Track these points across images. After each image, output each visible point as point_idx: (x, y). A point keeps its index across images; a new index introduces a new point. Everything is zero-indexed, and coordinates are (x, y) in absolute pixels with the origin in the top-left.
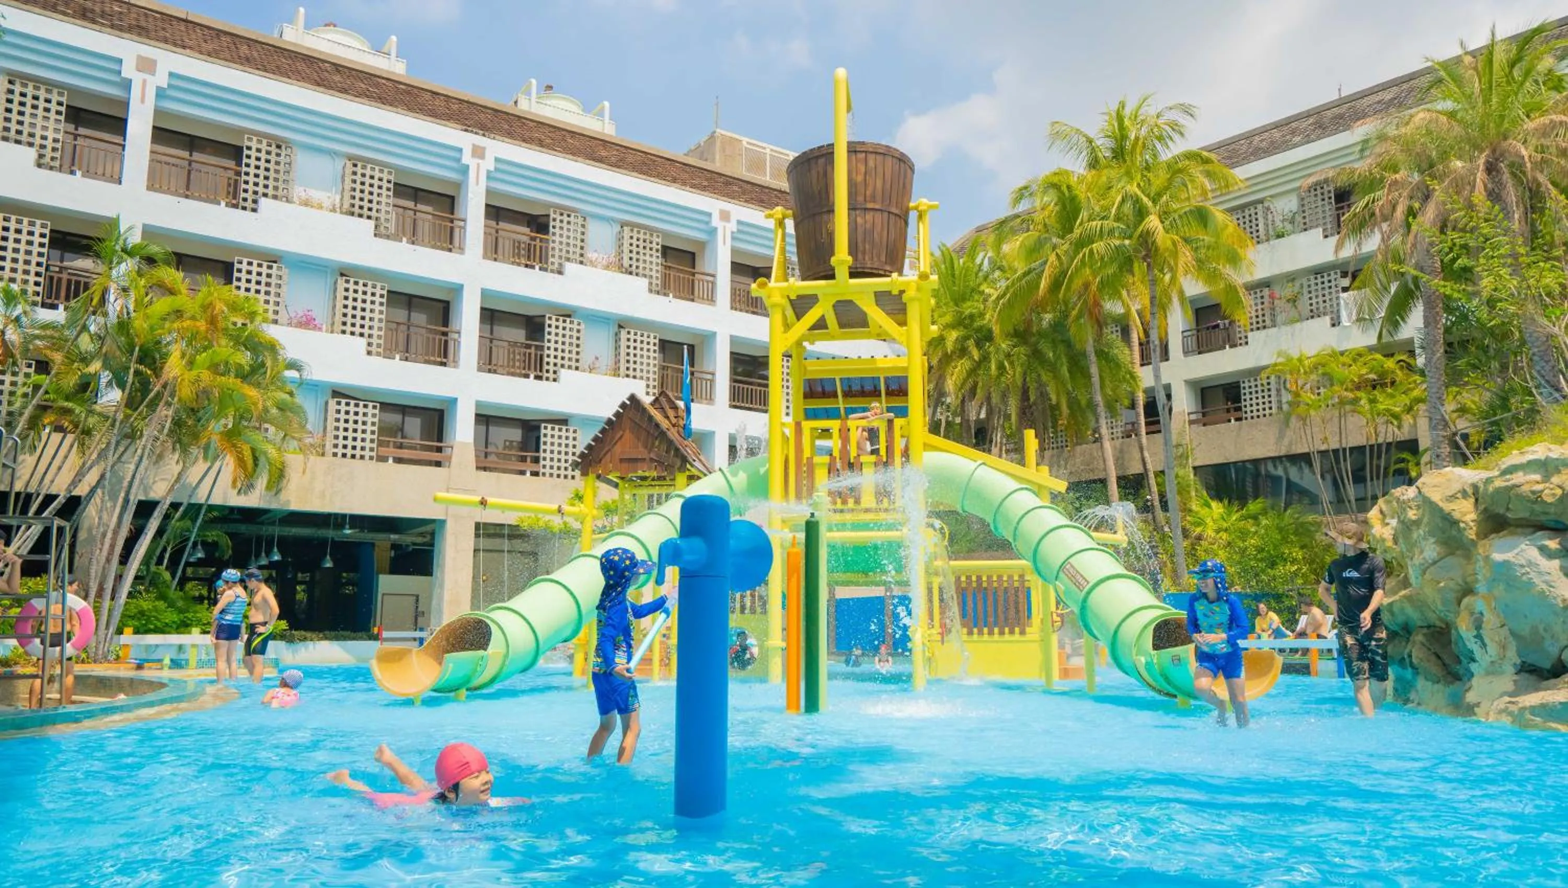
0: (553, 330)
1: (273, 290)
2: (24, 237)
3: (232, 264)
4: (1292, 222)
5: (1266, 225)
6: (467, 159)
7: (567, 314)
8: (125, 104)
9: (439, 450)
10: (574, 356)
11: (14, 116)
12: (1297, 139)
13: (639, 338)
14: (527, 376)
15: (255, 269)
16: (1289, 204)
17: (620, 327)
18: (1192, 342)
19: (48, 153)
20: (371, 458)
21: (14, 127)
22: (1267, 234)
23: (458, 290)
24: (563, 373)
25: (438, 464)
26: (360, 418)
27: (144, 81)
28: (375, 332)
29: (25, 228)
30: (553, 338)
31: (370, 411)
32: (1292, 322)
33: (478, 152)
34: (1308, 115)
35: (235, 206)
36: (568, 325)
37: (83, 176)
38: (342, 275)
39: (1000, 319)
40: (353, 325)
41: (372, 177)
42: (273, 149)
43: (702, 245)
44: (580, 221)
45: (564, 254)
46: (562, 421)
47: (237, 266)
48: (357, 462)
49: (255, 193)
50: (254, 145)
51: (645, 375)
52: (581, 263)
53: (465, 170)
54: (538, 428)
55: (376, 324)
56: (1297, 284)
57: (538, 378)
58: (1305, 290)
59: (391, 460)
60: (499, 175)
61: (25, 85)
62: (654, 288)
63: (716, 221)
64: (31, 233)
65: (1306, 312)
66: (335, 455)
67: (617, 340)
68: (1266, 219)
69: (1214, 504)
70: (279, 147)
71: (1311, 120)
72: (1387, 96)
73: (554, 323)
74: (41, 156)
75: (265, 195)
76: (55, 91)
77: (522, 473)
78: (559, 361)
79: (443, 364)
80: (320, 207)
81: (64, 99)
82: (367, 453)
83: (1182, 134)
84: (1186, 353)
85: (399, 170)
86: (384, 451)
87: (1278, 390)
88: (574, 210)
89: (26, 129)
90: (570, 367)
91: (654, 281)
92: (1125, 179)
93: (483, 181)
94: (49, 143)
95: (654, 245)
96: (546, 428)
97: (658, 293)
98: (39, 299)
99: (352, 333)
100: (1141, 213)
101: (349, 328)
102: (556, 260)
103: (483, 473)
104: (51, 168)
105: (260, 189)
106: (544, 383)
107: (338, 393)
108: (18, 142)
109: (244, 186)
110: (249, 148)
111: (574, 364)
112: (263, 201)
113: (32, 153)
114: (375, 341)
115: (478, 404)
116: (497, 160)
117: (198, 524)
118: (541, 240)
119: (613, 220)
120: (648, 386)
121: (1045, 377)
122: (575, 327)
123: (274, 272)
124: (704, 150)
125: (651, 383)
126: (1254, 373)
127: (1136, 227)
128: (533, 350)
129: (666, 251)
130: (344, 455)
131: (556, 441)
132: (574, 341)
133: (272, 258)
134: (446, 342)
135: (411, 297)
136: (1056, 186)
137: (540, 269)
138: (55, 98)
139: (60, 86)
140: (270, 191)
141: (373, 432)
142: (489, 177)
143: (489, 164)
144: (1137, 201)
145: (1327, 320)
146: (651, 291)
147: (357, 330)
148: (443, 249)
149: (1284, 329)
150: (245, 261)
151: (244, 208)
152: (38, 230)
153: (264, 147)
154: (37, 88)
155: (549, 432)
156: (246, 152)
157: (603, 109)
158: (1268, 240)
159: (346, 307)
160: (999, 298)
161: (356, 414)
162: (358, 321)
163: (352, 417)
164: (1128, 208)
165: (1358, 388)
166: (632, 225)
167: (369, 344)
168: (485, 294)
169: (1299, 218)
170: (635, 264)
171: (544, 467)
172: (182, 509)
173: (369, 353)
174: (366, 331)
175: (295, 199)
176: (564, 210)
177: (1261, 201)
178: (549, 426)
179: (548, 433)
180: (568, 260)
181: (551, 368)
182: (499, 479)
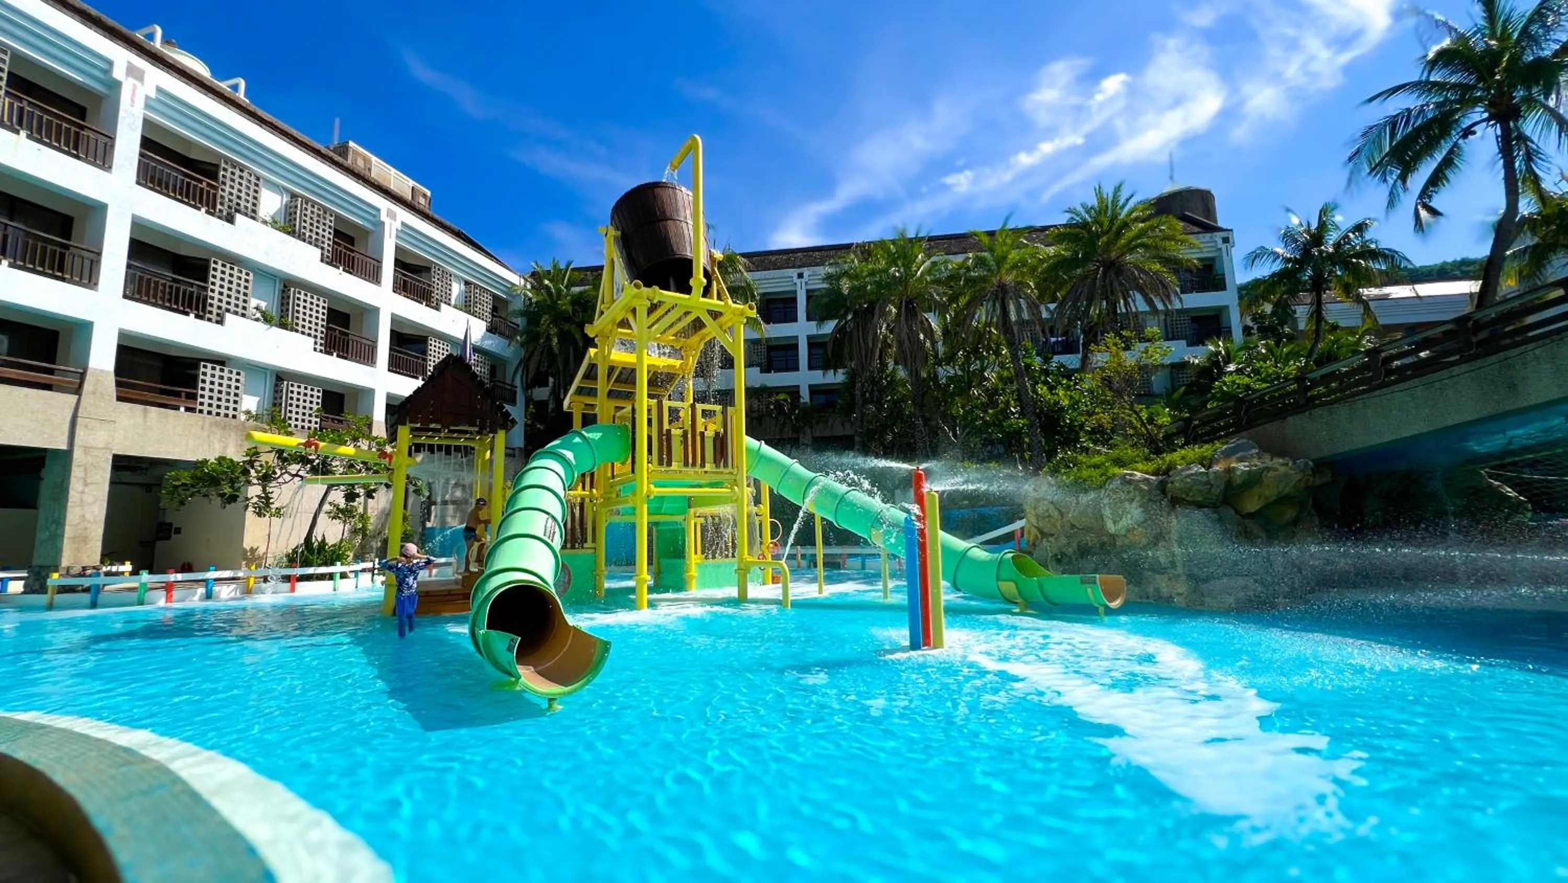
0: (219, 274)
6: (119, 74)
7: (234, 261)
10: (241, 303)
13: (309, 299)
14: (187, 314)
17: (290, 286)
23: (96, 208)
24: (228, 317)
30: (218, 282)
33: (136, 73)
36: (235, 273)
43: (369, 232)
44: (252, 180)
45: (234, 205)
46: (224, 362)
47: (212, 265)
51: (313, 333)
52: (253, 218)
53: (115, 85)
54: (197, 367)
57: (199, 317)
60: (158, 106)
62: (325, 258)
63: (383, 217)
67: (285, 297)
73: (219, 267)
78: (224, 305)
88: (247, 167)
90: (236, 313)
91: (326, 253)
93: (140, 105)
95: (328, 223)
96: (205, 367)
97: (329, 263)
102: (225, 209)
103: (125, 404)
106: (205, 323)
111: (240, 310)
112: (237, 216)
115: (123, 335)
116: (159, 90)
118: (210, 185)
119: (286, 190)
120: (316, 343)
122: (243, 276)
125: (319, 341)
128: (194, 290)
129: (337, 233)
131: (216, 380)
132: (241, 289)
137: (208, 213)
142: (147, 103)
143: (148, 89)
146: (322, 261)
148: (81, 159)
155: (209, 371)
166: (305, 199)
168: (138, 223)
170: (307, 233)
171: (202, 404)
176: (235, 164)
178: (209, 365)
179: (207, 371)
180: (238, 211)
181: (215, 310)
182: (145, 412)
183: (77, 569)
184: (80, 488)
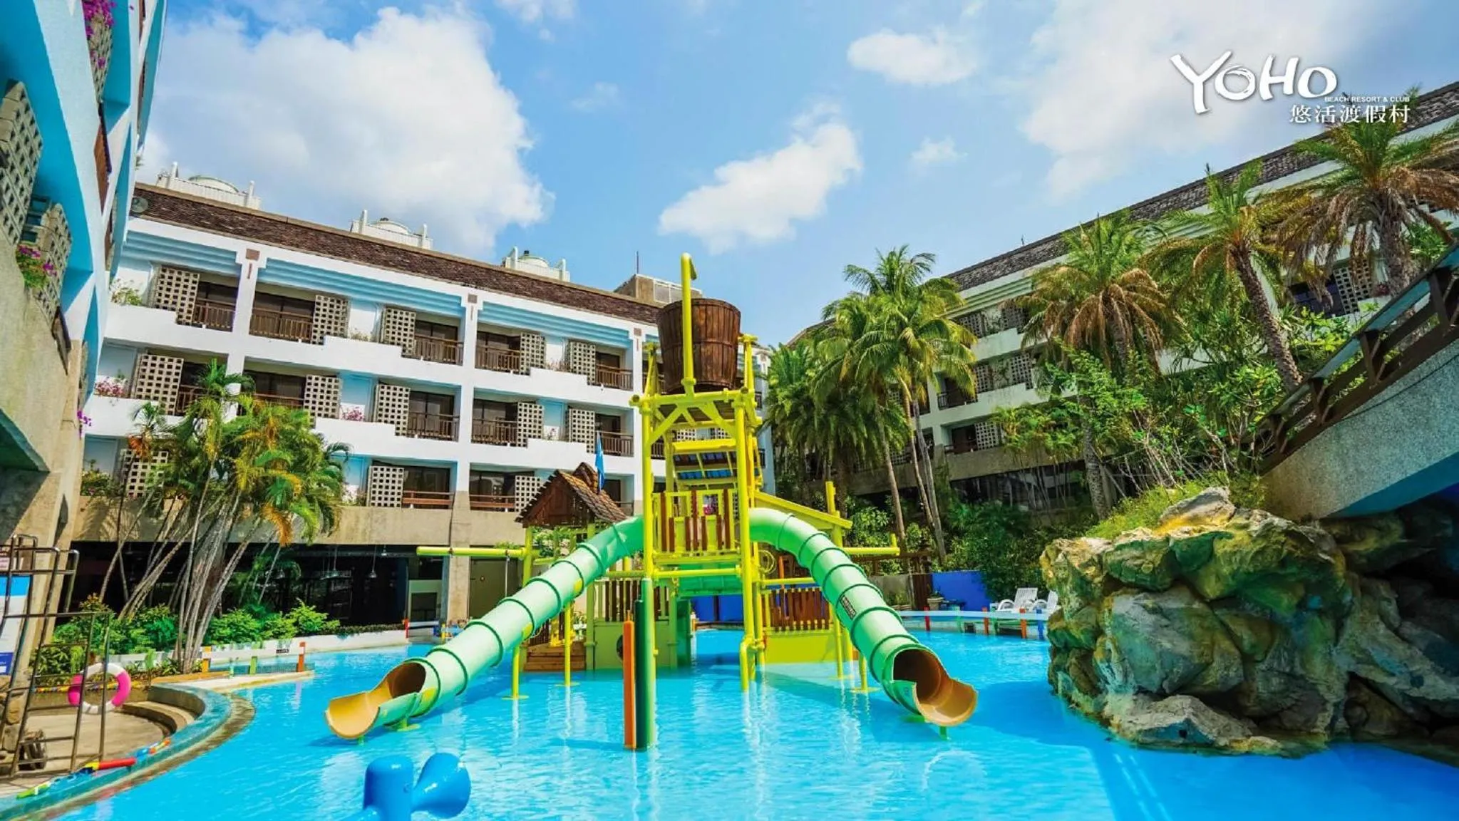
0: (523, 413)
1: (332, 396)
2: (165, 370)
3: (305, 379)
4: (998, 323)
5: (983, 326)
6: (464, 303)
7: (533, 401)
8: (237, 279)
9: (447, 497)
10: (537, 429)
11: (164, 292)
12: (998, 273)
13: (581, 415)
14: (505, 444)
15: (320, 382)
16: (995, 314)
17: (569, 407)
18: (944, 401)
19: (185, 314)
20: (398, 505)
21: (163, 299)
22: (984, 332)
23: (459, 388)
24: (530, 441)
25: (446, 507)
26: (391, 478)
27: (251, 266)
28: (401, 420)
29: (166, 363)
30: (523, 418)
31: (397, 473)
32: (1004, 386)
33: (473, 299)
34: (1003, 257)
35: (308, 342)
36: (533, 409)
37: (207, 327)
38: (380, 383)
39: (819, 392)
40: (386, 416)
41: (401, 318)
42: (335, 304)
43: (623, 351)
44: (541, 340)
45: (530, 362)
46: (530, 473)
47: (308, 381)
48: (389, 509)
49: (322, 332)
50: (322, 302)
51: (586, 439)
52: (542, 367)
53: (463, 310)
54: (513, 478)
55: (402, 415)
56: (1005, 363)
57: (513, 445)
58: (1010, 367)
59: (412, 506)
60: (486, 313)
61: (172, 272)
62: (591, 381)
63: (632, 336)
64: (170, 367)
65: (1011, 381)
66: (373, 504)
67: (567, 417)
68: (983, 322)
69: (964, 506)
70: (339, 302)
71: (1006, 261)
72: (1048, 246)
73: (523, 408)
74: (180, 316)
75: (328, 333)
76: (192, 274)
77: (503, 510)
78: (527, 433)
79: (450, 439)
80: (366, 339)
81: (197, 280)
82: (395, 503)
83: (928, 270)
84: (941, 407)
85: (419, 313)
86: (406, 500)
87: (999, 431)
88: (537, 333)
89: (171, 300)
90: (535, 436)
91: (591, 377)
92: (890, 304)
93: (475, 318)
94: (186, 308)
95: (591, 353)
96: (518, 478)
97: (594, 384)
98: (173, 410)
99: (386, 422)
100: (902, 326)
101: (383, 418)
102: (525, 367)
103: (476, 512)
104: (188, 324)
105: (325, 330)
106: (517, 448)
107: (376, 462)
108: (165, 308)
109: (314, 328)
110: (319, 304)
111: (537, 434)
112: (327, 338)
113: (174, 315)
114: (401, 426)
115: (471, 465)
116: (485, 303)
117: (276, 558)
118: (515, 354)
119: (564, 338)
120: (587, 446)
121: (850, 429)
122: (538, 409)
123: (333, 384)
124: (629, 287)
125: (589, 444)
126: (984, 419)
127: (899, 333)
128: (509, 427)
129: (599, 356)
130: (379, 505)
131: (525, 486)
132: (538, 419)
133: (333, 374)
134: (450, 424)
135: (427, 394)
136: (850, 308)
137: (515, 373)
138: (191, 278)
139: (195, 271)
140: (332, 331)
141: (399, 488)
142: (480, 314)
143: (479, 306)
144: (899, 319)
145: (1023, 385)
146: (589, 383)
147: (389, 419)
148: (449, 363)
149: (998, 391)
150: (314, 377)
151: (314, 343)
152: (174, 364)
153: (328, 302)
154: (180, 273)
155: (521, 481)
156: (316, 306)
157: (561, 263)
158: (985, 335)
159: (382, 404)
160: (818, 379)
161: (388, 475)
162: (390, 414)
163: (385, 478)
164: (894, 323)
165: (1045, 430)
166: (575, 341)
167: (398, 429)
168: (476, 391)
169: (1002, 322)
170: (578, 366)
171: (518, 505)
172: (265, 548)
173: (397, 434)
174: (396, 420)
175: (349, 335)
176: (528, 333)
177: (979, 311)
178: (521, 476)
179: (519, 480)
180: (533, 365)
181: (522, 438)
182: (486, 515)
183: (455, 622)
184: (455, 568)
